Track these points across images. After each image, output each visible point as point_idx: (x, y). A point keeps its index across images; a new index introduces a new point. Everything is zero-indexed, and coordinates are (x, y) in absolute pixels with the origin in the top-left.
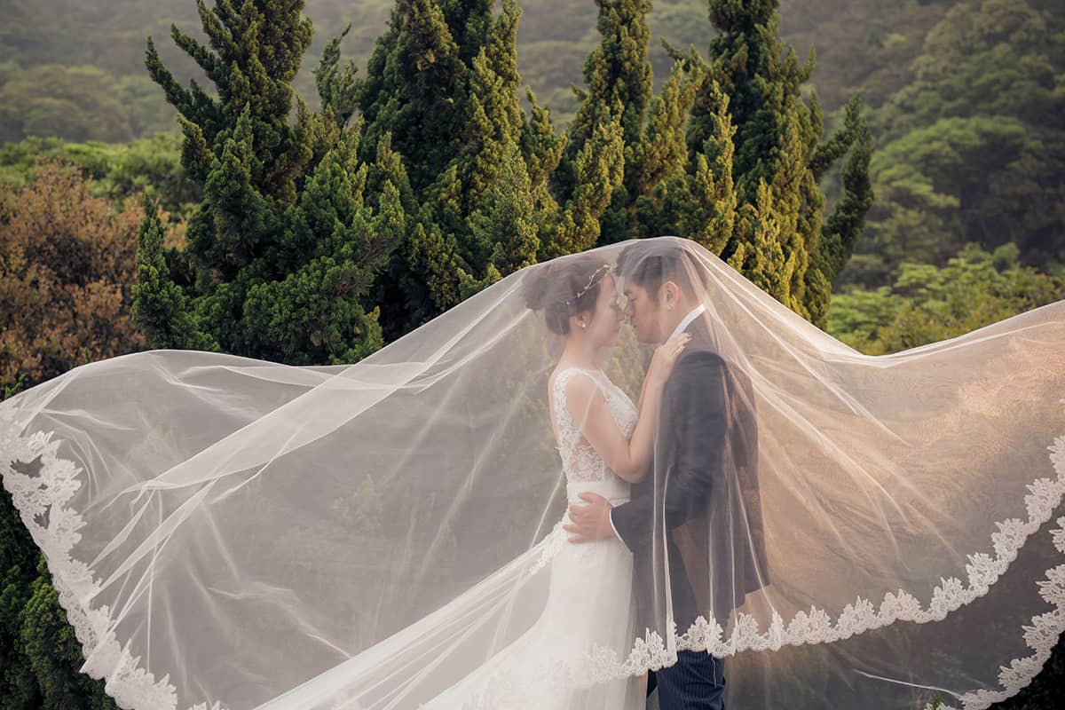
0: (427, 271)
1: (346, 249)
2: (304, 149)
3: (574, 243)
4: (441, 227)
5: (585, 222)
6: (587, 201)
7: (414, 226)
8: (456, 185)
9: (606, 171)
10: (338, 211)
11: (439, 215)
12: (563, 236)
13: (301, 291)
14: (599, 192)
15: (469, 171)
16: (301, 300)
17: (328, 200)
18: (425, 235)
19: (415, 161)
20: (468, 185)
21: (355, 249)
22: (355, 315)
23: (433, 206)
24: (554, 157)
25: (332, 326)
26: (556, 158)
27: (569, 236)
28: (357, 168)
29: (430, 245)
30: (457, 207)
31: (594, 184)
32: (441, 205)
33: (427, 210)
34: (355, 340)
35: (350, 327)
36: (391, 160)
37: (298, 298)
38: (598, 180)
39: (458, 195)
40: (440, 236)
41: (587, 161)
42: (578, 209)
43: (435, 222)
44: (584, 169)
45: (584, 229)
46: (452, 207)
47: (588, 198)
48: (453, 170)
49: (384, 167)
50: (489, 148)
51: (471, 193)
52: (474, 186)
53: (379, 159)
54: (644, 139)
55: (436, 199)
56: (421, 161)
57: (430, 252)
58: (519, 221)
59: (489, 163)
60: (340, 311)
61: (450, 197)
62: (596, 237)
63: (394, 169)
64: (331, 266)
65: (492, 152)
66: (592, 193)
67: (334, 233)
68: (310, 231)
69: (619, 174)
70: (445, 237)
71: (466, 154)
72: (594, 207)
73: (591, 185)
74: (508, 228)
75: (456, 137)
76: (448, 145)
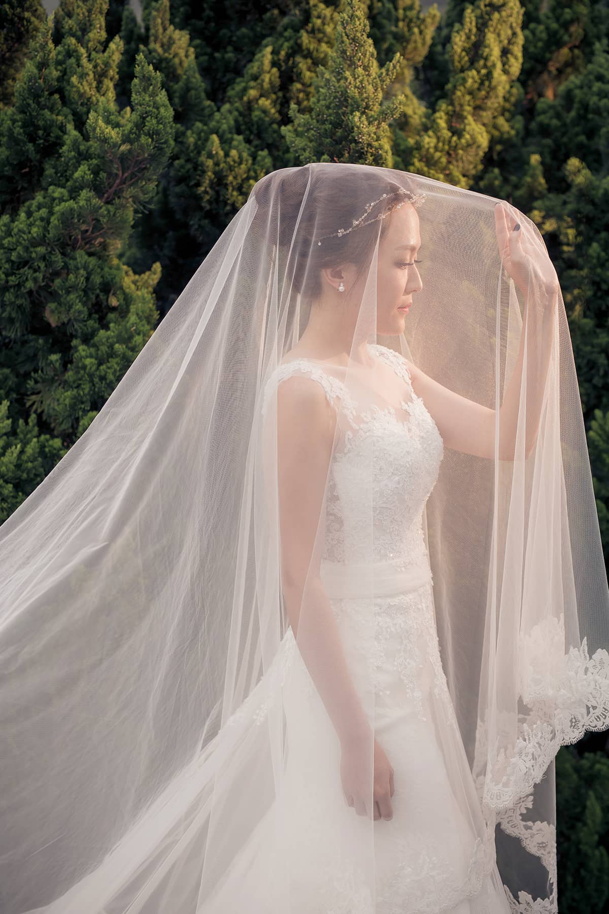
0: (228, 208)
1: (82, 172)
2: (29, 21)
3: (449, 162)
4: (248, 141)
5: (464, 130)
6: (468, 98)
7: (207, 140)
8: (270, 76)
9: (496, 52)
10: (75, 114)
11: (246, 123)
12: (432, 150)
13: (18, 243)
14: (487, 83)
15: (289, 56)
16: (19, 256)
17: (57, 96)
18: (221, 153)
19: (216, 48)
20: (288, 77)
21: (96, 173)
22: (109, 278)
23: (237, 110)
24: (419, 41)
25: (72, 296)
26: (424, 44)
27: (441, 151)
28: (105, 45)
29: (231, 169)
30: (273, 111)
31: (479, 72)
32: (249, 106)
33: (225, 117)
34: (111, 316)
35: (102, 296)
36: (171, 41)
37: (14, 254)
38: (485, 66)
39: (275, 93)
40: (245, 155)
41: (468, 38)
42: (454, 111)
43: (239, 132)
44: (464, 50)
45: (463, 141)
46: (265, 112)
47: (470, 93)
48: (266, 55)
49: (160, 50)
50: (319, 17)
51: (294, 89)
52: (299, 77)
53: (152, 38)
54: (548, 18)
55: (241, 99)
56: (225, 48)
57: (230, 178)
58: (356, 117)
59: (320, 41)
60: (82, 272)
61: (261, 96)
62: (481, 154)
63: (176, 55)
64: (62, 200)
65: (324, 24)
66: (476, 86)
67: (65, 148)
68: (30, 146)
69: (516, 58)
70: (254, 157)
71: (285, 29)
72: (478, 108)
73: (474, 72)
74: (339, 132)
75: (273, 7)
76: (261, 20)
